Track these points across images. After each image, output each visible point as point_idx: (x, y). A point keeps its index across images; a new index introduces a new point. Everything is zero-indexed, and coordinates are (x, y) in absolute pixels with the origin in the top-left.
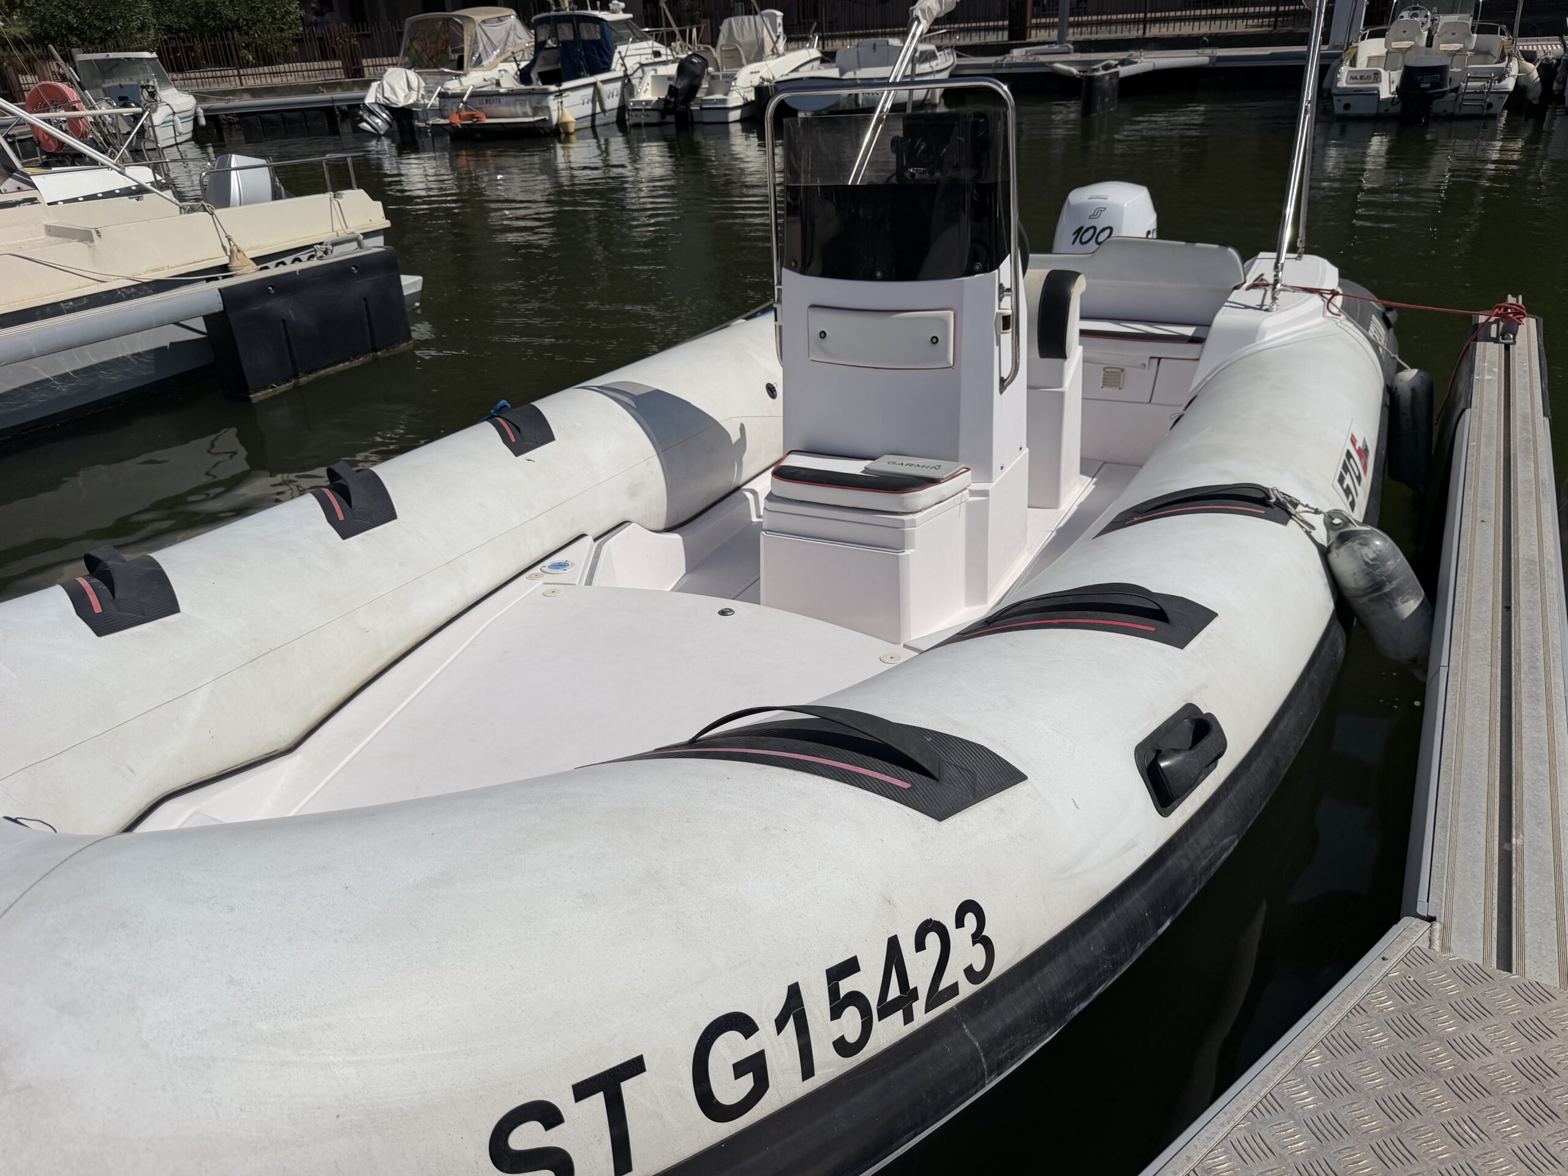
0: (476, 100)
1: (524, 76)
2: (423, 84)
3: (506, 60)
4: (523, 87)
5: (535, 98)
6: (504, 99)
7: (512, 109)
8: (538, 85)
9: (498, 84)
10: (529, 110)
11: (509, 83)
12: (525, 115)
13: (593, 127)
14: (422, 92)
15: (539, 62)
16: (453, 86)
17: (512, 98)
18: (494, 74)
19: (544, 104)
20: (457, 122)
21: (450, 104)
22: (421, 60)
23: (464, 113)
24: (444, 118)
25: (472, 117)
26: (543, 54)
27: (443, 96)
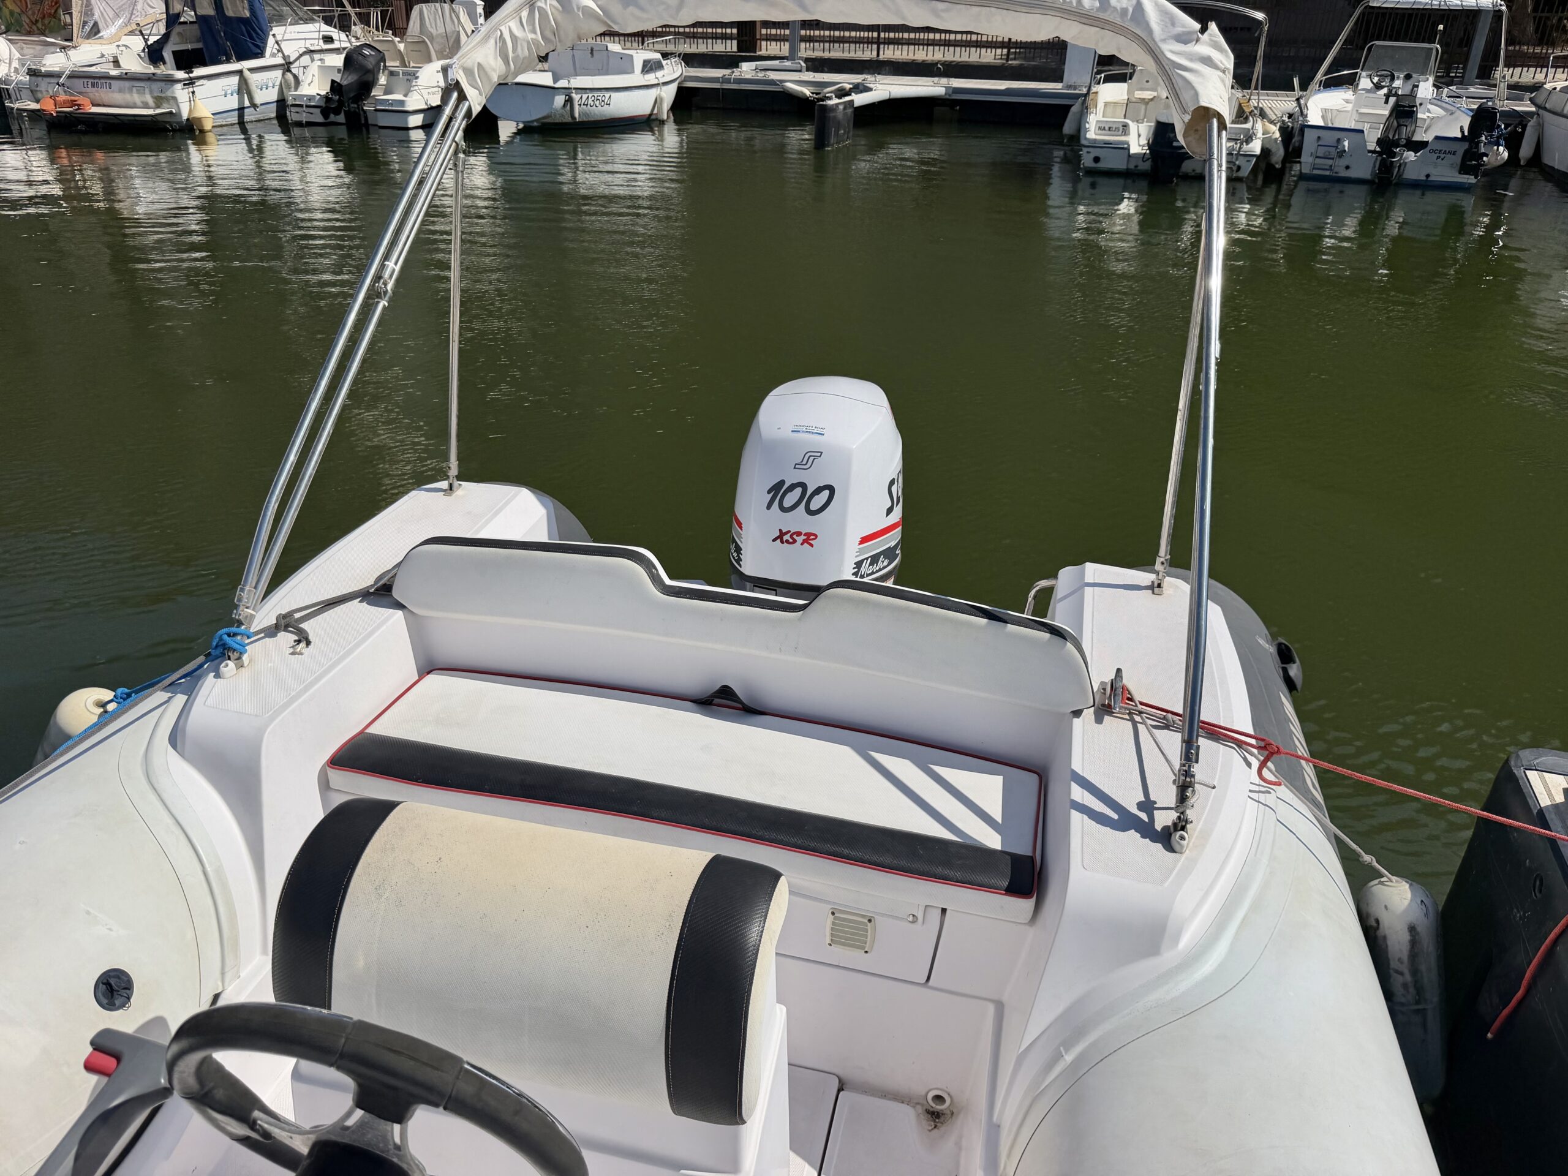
0: (79, 83)
1: (154, 54)
3: (131, 33)
4: (151, 69)
5: (156, 86)
7: (127, 97)
9: (116, 63)
10: (151, 102)
12: (146, 106)
19: (169, 94)
20: (49, 107)
21: (43, 85)
23: (62, 97)
25: (73, 103)
27: (33, 73)
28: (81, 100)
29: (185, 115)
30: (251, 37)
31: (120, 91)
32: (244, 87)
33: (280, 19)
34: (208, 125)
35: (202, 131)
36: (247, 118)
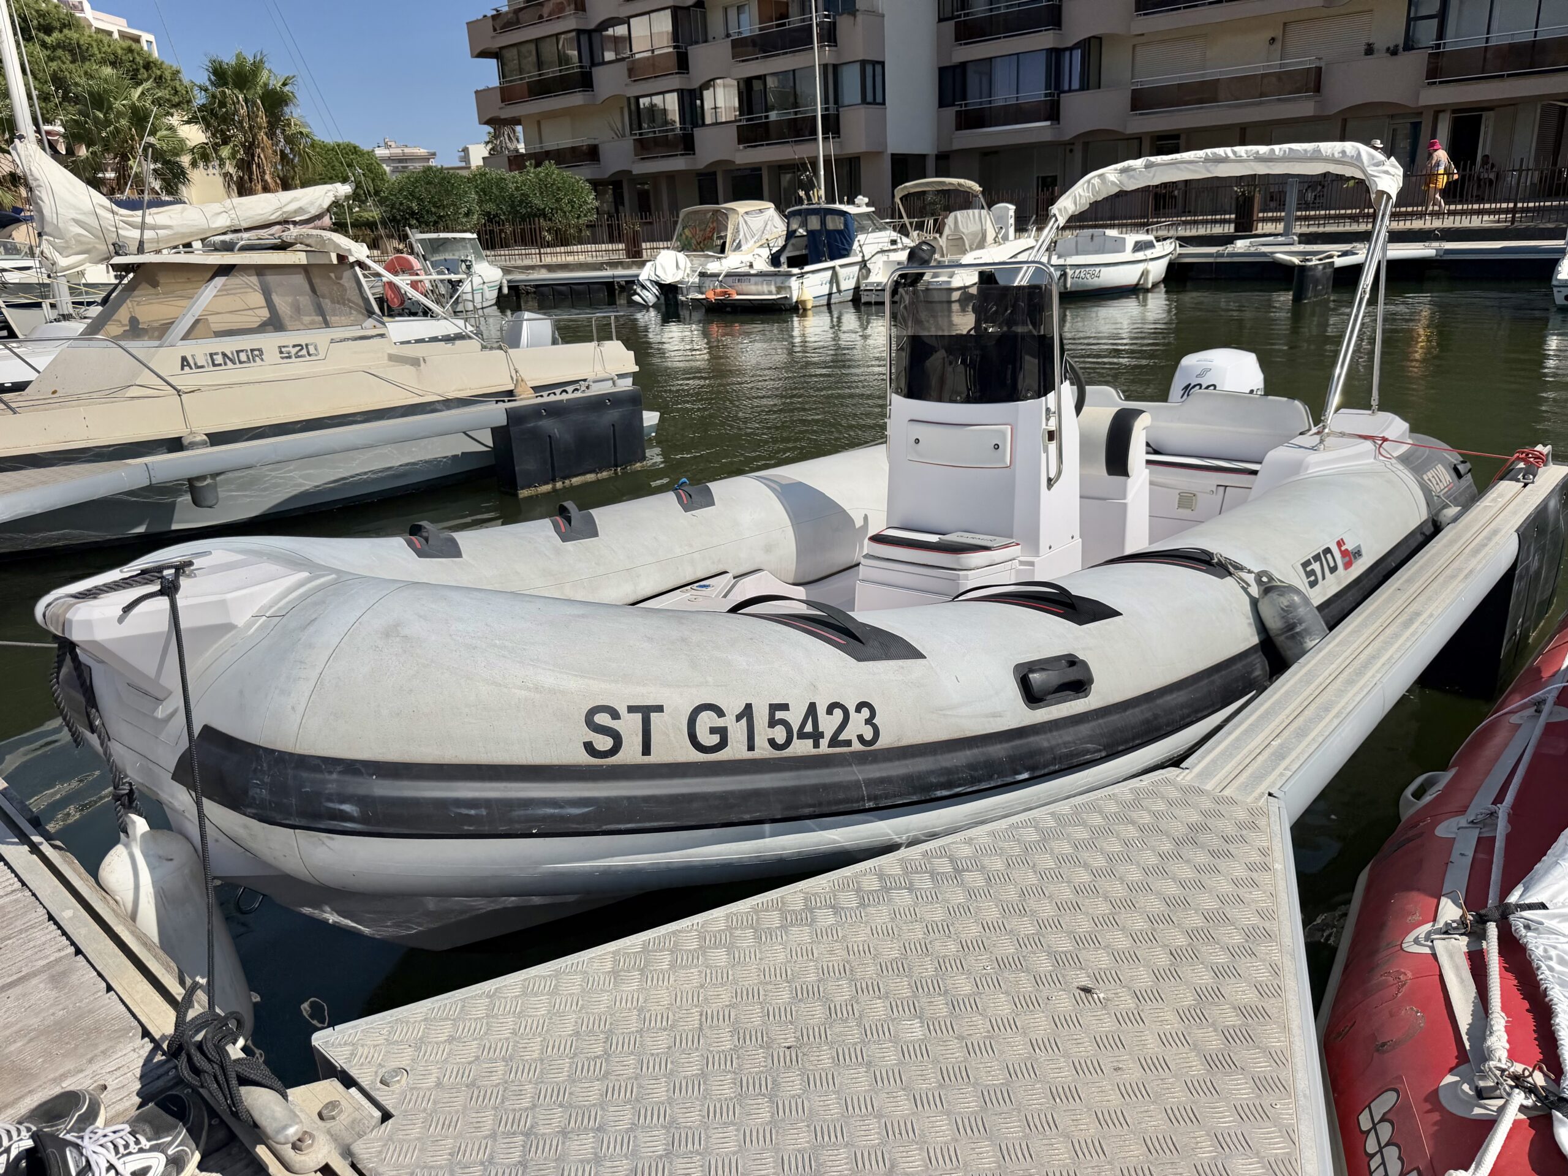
0: (730, 279)
1: (775, 260)
2: (689, 265)
3: (761, 246)
4: (773, 269)
5: (779, 279)
6: (753, 279)
7: (760, 288)
8: (784, 268)
9: (751, 266)
10: (773, 289)
11: (762, 264)
12: (770, 293)
13: (829, 305)
14: (688, 271)
15: (789, 248)
16: (713, 267)
17: (760, 279)
18: (748, 258)
19: (787, 284)
20: (712, 296)
21: (708, 282)
22: (690, 244)
23: (719, 290)
24: (702, 293)
25: (725, 293)
26: (793, 241)
27: (702, 275)
28: (730, 290)
29: (794, 300)
30: (843, 244)
31: (756, 284)
32: (835, 279)
33: (863, 229)
34: (809, 305)
35: (805, 310)
36: (833, 301)
